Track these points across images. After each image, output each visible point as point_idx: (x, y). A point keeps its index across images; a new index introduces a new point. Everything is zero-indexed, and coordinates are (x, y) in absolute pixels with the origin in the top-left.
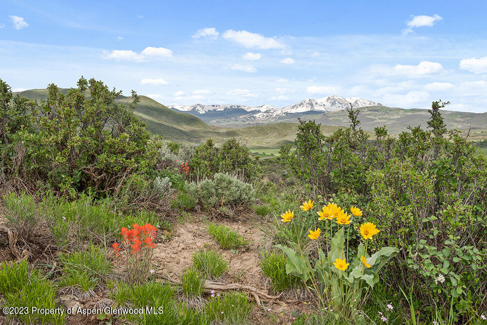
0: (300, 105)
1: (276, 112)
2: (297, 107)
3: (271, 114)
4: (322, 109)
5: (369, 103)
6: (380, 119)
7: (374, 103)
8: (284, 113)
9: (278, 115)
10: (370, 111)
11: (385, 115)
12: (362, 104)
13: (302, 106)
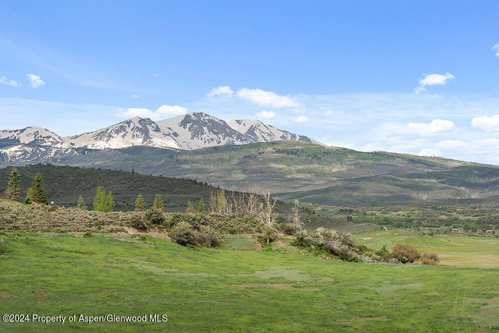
0: (117, 132)
1: (59, 146)
2: (110, 136)
3: (43, 149)
4: (171, 144)
5: (282, 134)
6: (299, 171)
7: (293, 136)
8: (77, 150)
9: (62, 154)
10: (278, 151)
11: (311, 163)
12: (266, 136)
13: (121, 134)
